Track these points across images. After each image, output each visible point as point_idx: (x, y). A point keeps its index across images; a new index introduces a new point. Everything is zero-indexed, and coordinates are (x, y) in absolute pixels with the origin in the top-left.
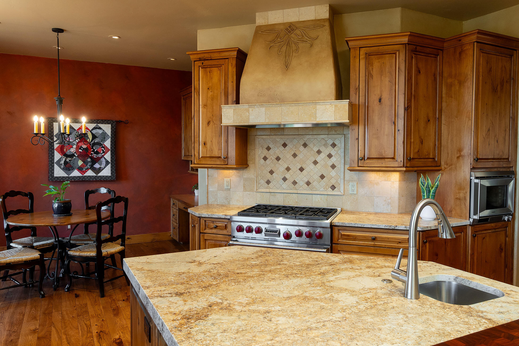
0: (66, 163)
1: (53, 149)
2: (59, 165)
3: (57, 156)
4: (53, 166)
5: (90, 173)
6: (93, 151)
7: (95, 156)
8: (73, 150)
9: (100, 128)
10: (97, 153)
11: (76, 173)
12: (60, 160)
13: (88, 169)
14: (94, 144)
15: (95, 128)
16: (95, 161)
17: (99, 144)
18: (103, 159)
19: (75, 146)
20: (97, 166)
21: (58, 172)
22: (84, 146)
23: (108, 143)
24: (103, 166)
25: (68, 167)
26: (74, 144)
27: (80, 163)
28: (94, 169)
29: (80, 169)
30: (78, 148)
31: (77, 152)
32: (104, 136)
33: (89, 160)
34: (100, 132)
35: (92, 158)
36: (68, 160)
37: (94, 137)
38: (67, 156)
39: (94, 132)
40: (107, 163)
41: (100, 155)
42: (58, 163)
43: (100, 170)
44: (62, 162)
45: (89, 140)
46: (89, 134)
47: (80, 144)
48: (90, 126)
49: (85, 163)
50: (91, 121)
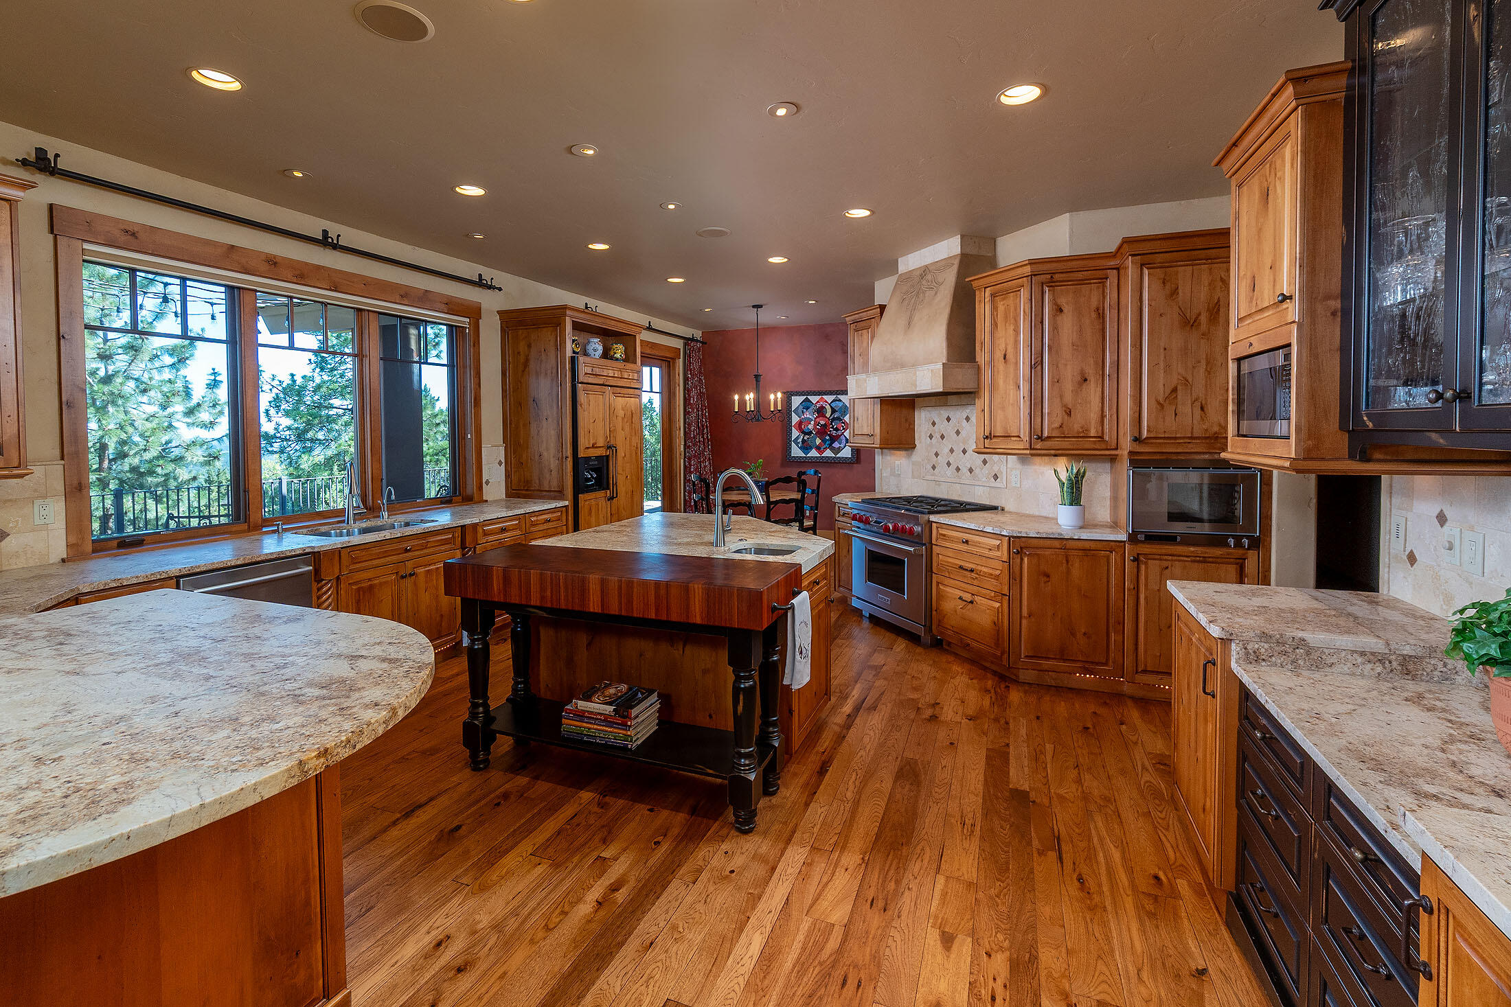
0: (804, 441)
1: (791, 426)
2: (797, 444)
3: (795, 433)
4: (791, 445)
5: (828, 453)
6: (832, 427)
7: (834, 433)
8: (810, 427)
9: (840, 400)
10: (837, 430)
11: (814, 453)
12: (797, 438)
13: (826, 448)
14: (834, 419)
16: (834, 439)
17: (838, 419)
18: (842, 437)
19: (812, 422)
20: (836, 445)
21: (796, 452)
22: (822, 422)
24: (842, 446)
25: (806, 447)
26: (812, 420)
27: (818, 441)
28: (833, 449)
29: (818, 448)
30: (817, 424)
31: (815, 428)
33: (828, 438)
34: (840, 404)
35: (830, 436)
36: (805, 438)
37: (833, 411)
38: (805, 433)
39: (833, 405)
40: (847, 441)
41: (839, 433)
42: (796, 441)
43: (839, 450)
44: (800, 440)
45: (828, 415)
46: (828, 407)
47: (818, 420)
48: (829, 398)
49: (824, 441)
50: (830, 393)
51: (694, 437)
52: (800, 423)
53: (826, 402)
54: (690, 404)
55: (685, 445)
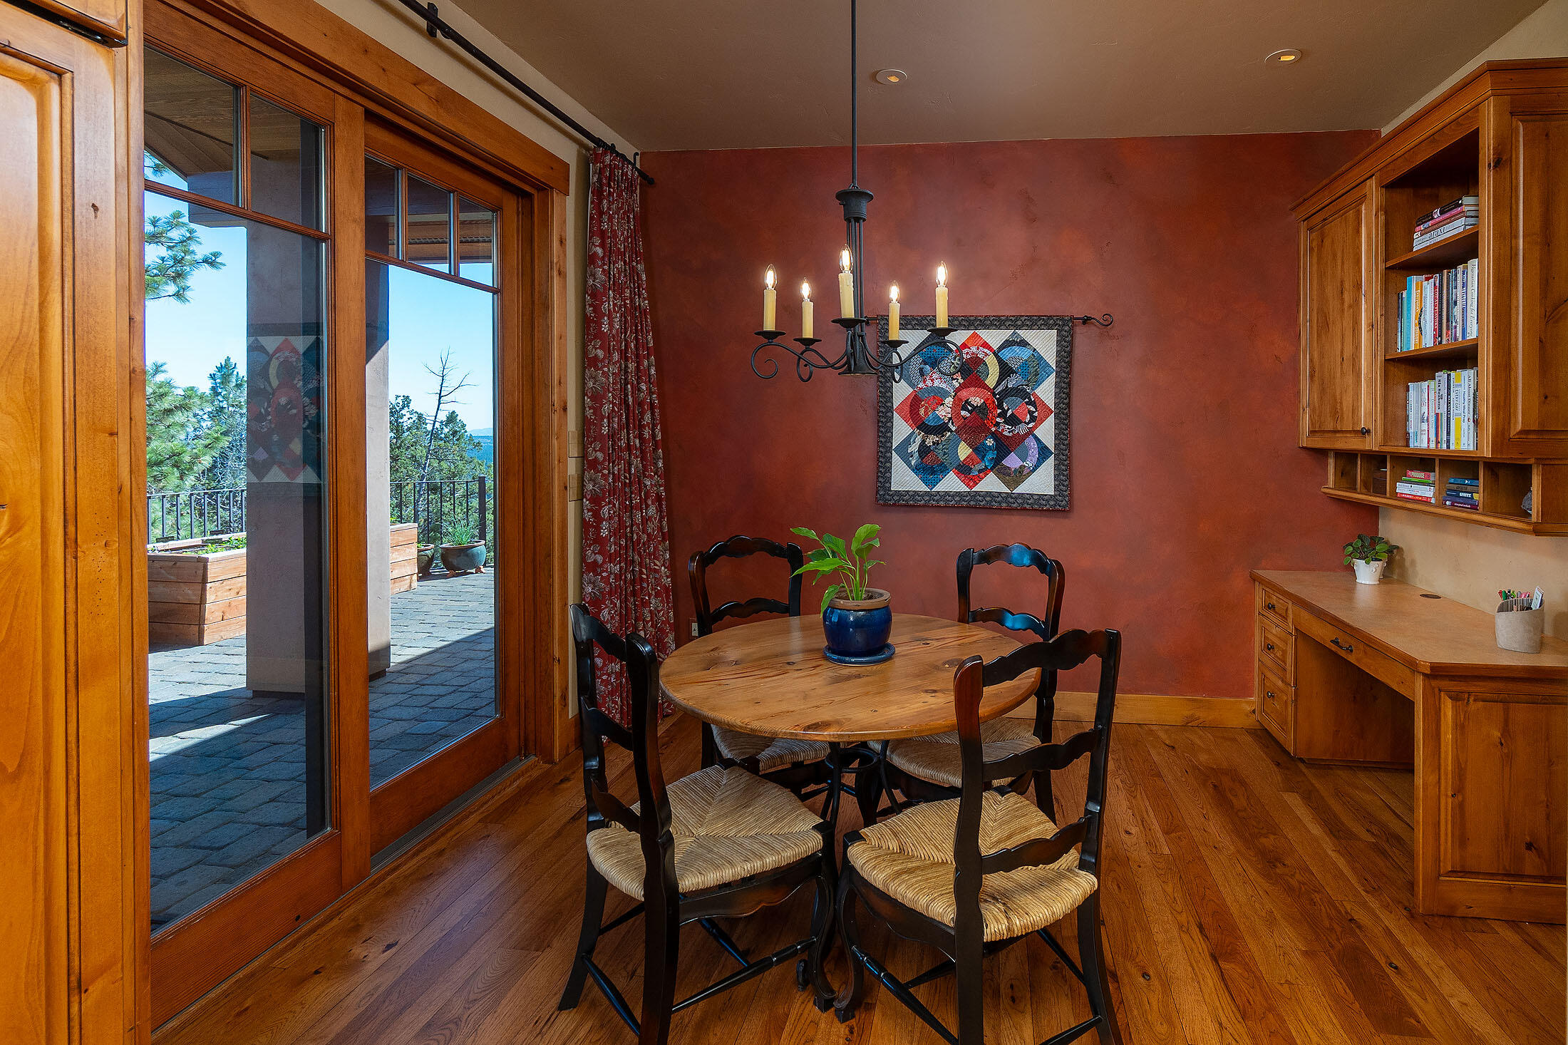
0: (924, 450)
1: (890, 409)
2: (906, 457)
3: (901, 429)
4: (889, 460)
5: (991, 484)
6: (1004, 415)
7: (1006, 430)
8: (944, 412)
9: (1023, 343)
10: (1013, 421)
11: (951, 483)
12: (907, 442)
13: (985, 471)
14: (1007, 393)
15: (1007, 344)
16: (1005, 445)
17: (1020, 392)
18: (1030, 442)
19: (949, 401)
20: (1012, 461)
21: (904, 478)
22: (977, 401)
23: (1046, 391)
24: (1029, 463)
25: (929, 467)
26: (947, 394)
27: (964, 451)
28: (1004, 474)
29: (964, 470)
30: (961, 404)
31: (955, 416)
32: (1035, 369)
33: (990, 442)
34: (1025, 354)
35: (997, 436)
36: (929, 442)
37: (1006, 371)
38: (929, 429)
39: (1006, 354)
40: (1044, 452)
41: (1022, 429)
42: (903, 449)
43: (1020, 475)
44: (914, 448)
45: (991, 381)
46: (991, 361)
47: (964, 394)
48: (995, 337)
49: (979, 450)
50: (997, 322)
51: (613, 436)
52: (914, 403)
53: (986, 345)
54: (599, 335)
55: (583, 456)
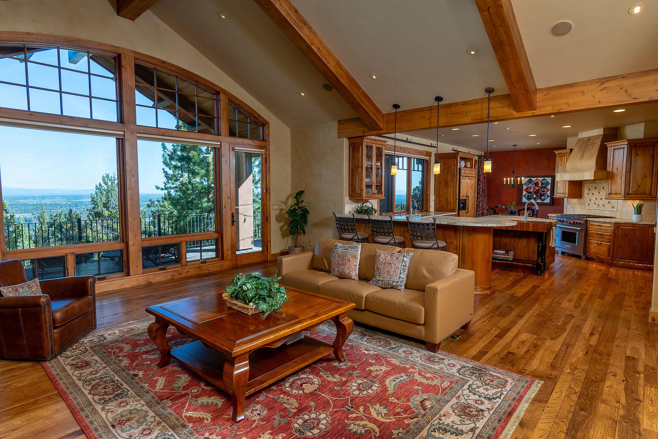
0: (528, 196)
1: (523, 190)
3: (524, 193)
4: (522, 197)
5: (539, 201)
6: (542, 190)
7: (542, 193)
8: (531, 190)
9: (545, 180)
10: (543, 191)
11: (532, 201)
12: (525, 195)
13: (538, 199)
14: (542, 187)
15: (543, 180)
16: (542, 195)
17: (544, 187)
18: (546, 195)
20: (543, 198)
21: (525, 200)
22: (537, 188)
23: (549, 187)
24: (546, 198)
25: (529, 198)
26: (532, 187)
27: (535, 196)
28: (541, 199)
29: (535, 199)
30: (535, 189)
31: (533, 191)
32: (547, 183)
34: (546, 181)
35: (540, 194)
36: (529, 195)
37: (542, 184)
38: (529, 193)
39: (542, 181)
40: (548, 196)
41: (545, 193)
42: (524, 196)
43: (544, 200)
45: (540, 185)
46: (540, 182)
47: (535, 187)
48: (541, 179)
49: (537, 196)
50: (541, 177)
51: (481, 194)
52: (527, 189)
53: (539, 180)
54: (480, 181)
55: (477, 197)
